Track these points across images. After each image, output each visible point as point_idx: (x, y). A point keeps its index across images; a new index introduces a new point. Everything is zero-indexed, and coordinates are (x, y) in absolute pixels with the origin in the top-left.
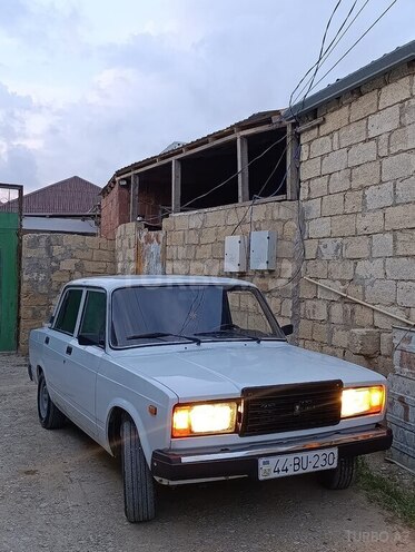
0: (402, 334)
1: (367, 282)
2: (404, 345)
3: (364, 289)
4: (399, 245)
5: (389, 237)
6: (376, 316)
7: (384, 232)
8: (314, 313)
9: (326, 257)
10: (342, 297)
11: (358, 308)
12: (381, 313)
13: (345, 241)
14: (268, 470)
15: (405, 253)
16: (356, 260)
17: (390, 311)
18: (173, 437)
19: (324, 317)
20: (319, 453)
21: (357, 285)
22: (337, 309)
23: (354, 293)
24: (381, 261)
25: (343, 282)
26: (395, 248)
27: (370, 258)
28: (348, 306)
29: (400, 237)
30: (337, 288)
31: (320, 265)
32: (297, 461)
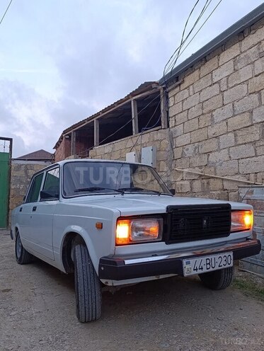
0: (246, 190)
1: (217, 164)
2: (249, 196)
3: (215, 169)
4: (239, 138)
5: (232, 135)
6: (225, 183)
7: (228, 133)
8: (181, 189)
9: (188, 155)
10: (201, 176)
11: (212, 180)
12: (228, 180)
13: (200, 144)
14: (191, 268)
15: (244, 142)
16: (208, 153)
17: (236, 178)
18: (117, 245)
19: (189, 190)
20: (222, 255)
21: (210, 167)
22: (197, 185)
23: (208, 172)
24: (226, 150)
25: (200, 167)
26: (236, 141)
27: (219, 150)
28: (204, 180)
29: (239, 133)
30: (198, 171)
31: (184, 161)
32: (208, 262)
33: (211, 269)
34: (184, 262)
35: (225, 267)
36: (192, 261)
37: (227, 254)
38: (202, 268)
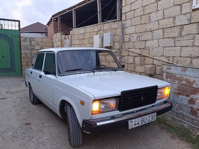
0: (167, 66)
1: (151, 48)
2: (168, 71)
3: (149, 52)
4: (165, 34)
5: (161, 31)
6: (154, 61)
7: (159, 29)
8: (128, 61)
9: (133, 40)
10: (140, 54)
11: (146, 58)
12: (157, 59)
13: (141, 34)
14: (132, 125)
15: (168, 37)
16: (145, 41)
17: (161, 58)
18: (92, 114)
19: (132, 62)
20: (150, 115)
21: (146, 50)
22: (138, 60)
23: (144, 53)
24: (157, 40)
25: (140, 49)
26: (163, 35)
27: (152, 40)
28: (142, 57)
29: (166, 31)
30: (138, 51)
31: (130, 44)
32: (142, 120)
33: (144, 123)
34: (129, 121)
35: (152, 121)
36: (134, 121)
37: (153, 114)
38: (139, 124)
